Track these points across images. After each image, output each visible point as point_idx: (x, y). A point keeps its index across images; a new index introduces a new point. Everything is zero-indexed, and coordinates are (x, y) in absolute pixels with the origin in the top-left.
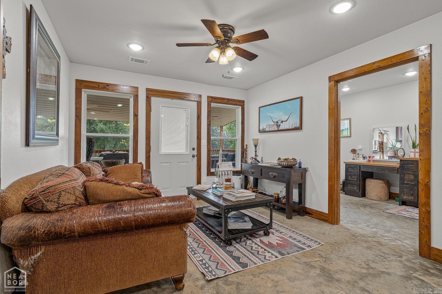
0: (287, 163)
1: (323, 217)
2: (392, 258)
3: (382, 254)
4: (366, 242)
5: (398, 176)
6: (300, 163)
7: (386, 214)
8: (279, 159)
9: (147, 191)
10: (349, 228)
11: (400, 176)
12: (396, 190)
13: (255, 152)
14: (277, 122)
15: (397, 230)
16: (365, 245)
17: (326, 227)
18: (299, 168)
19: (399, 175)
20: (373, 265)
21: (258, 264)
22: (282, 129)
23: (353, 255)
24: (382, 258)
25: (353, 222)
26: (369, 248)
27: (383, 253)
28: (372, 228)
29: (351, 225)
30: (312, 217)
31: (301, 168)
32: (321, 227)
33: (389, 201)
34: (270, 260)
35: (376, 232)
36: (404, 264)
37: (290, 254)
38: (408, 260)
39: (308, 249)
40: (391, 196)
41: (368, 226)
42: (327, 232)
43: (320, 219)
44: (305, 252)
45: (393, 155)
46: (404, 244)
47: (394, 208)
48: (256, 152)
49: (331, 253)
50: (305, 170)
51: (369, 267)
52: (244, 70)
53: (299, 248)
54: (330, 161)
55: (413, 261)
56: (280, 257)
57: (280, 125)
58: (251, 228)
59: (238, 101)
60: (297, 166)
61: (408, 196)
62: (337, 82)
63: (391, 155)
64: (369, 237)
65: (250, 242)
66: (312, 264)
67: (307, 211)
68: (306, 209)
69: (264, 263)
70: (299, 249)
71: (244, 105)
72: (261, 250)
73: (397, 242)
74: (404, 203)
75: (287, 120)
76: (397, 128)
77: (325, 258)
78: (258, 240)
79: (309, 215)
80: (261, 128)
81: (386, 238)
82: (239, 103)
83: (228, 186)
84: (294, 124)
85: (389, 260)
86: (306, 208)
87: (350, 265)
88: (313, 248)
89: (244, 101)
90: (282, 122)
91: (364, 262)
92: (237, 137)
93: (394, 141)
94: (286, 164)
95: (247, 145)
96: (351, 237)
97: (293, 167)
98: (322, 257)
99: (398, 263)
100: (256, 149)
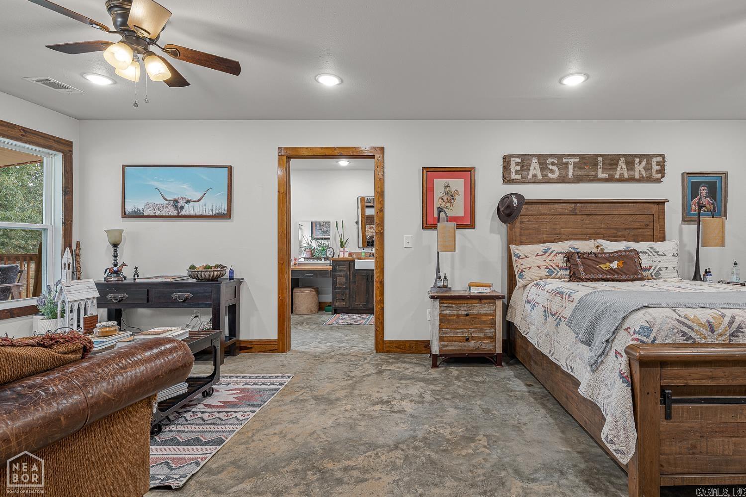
0: (212, 274)
1: (269, 348)
2: (361, 363)
3: (352, 363)
4: (331, 357)
5: (329, 281)
6: (231, 272)
7: (326, 327)
8: (193, 267)
9: (70, 346)
10: (305, 351)
11: (333, 279)
12: (328, 298)
13: (113, 258)
14: (176, 201)
15: (346, 338)
16: (333, 361)
17: (279, 358)
18: (230, 279)
19: (331, 278)
20: (352, 374)
21: (237, 431)
22: (188, 214)
23: (330, 374)
24: (354, 366)
25: (304, 343)
26: (337, 362)
27: (352, 361)
28: (326, 343)
29: (304, 347)
30: (252, 353)
31: (233, 279)
32: (273, 359)
33: (319, 313)
34: (247, 419)
35: (332, 346)
36: (372, 364)
37: (266, 401)
38: (371, 360)
39: (282, 388)
40: (321, 307)
41: (320, 342)
42: (286, 363)
43: (264, 352)
44: (281, 392)
45: (309, 256)
46: (361, 348)
47: (329, 319)
48: (116, 257)
49: (309, 380)
50: (240, 282)
51: (351, 378)
52: (115, 85)
53: (270, 390)
54: (280, 266)
55: (376, 359)
56: (257, 409)
57: (182, 208)
58: (187, 390)
59: (55, 139)
60: (227, 276)
61: (340, 302)
62: (289, 157)
63: (307, 257)
64: (330, 352)
65: (191, 413)
66: (301, 398)
67: (242, 345)
68: (240, 344)
69: (243, 425)
70: (272, 392)
71: (71, 151)
72: (222, 415)
73: (353, 349)
74: (336, 311)
75: (199, 200)
76: (312, 223)
77: (307, 387)
78: (201, 406)
79: (245, 351)
80: (129, 209)
81: (344, 348)
82: (55, 145)
83: (108, 329)
84: (214, 207)
85: (360, 366)
86: (240, 341)
87: (336, 383)
88: (286, 384)
89: (72, 142)
90: (188, 202)
91: (344, 375)
92: (45, 224)
93: (310, 238)
94: (210, 275)
95: (78, 243)
96: (314, 359)
97: (218, 279)
98: (303, 388)
99: (367, 365)
100: (116, 252)
